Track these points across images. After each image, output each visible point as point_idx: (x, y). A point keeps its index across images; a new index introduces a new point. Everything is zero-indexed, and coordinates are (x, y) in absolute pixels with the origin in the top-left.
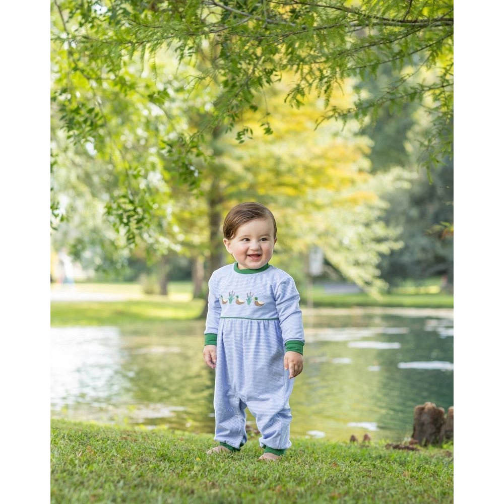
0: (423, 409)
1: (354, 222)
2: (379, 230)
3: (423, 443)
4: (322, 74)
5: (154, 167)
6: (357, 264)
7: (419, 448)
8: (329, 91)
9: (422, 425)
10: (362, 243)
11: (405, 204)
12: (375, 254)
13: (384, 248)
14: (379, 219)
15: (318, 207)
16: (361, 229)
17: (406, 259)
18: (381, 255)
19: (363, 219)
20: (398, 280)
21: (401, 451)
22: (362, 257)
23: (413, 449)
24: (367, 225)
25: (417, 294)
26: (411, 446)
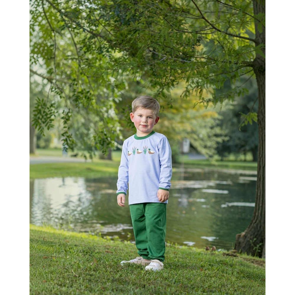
0: (240, 236)
1: (205, 127)
2: (218, 130)
3: (240, 251)
4: (198, 85)
5: (111, 106)
6: (205, 147)
7: (238, 255)
8: (201, 92)
9: (240, 243)
10: (209, 137)
11: (231, 115)
12: (215, 142)
13: (220, 140)
14: (218, 125)
15: (188, 119)
16: (209, 130)
17: (231, 143)
18: (218, 143)
19: (210, 125)
20: (226, 154)
21: (230, 257)
22: (209, 144)
23: (235, 256)
24: (212, 128)
25: (236, 161)
26: (234, 254)
